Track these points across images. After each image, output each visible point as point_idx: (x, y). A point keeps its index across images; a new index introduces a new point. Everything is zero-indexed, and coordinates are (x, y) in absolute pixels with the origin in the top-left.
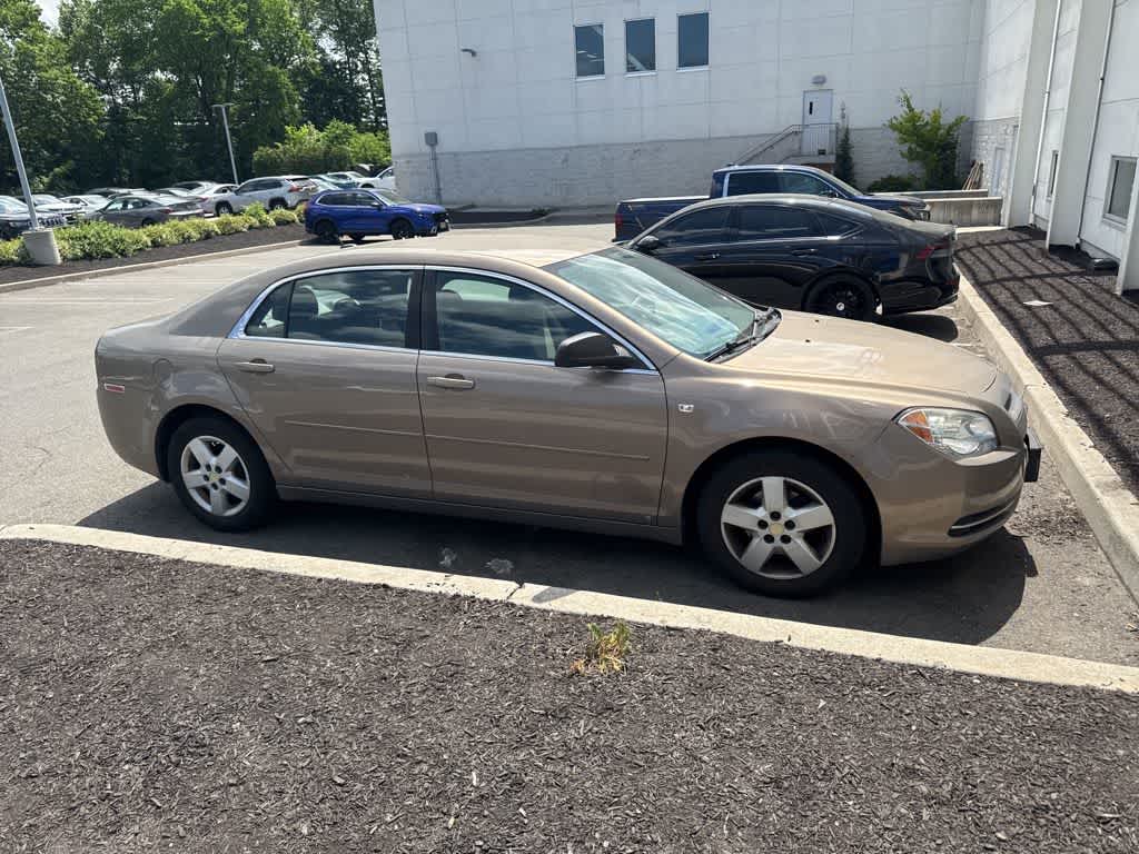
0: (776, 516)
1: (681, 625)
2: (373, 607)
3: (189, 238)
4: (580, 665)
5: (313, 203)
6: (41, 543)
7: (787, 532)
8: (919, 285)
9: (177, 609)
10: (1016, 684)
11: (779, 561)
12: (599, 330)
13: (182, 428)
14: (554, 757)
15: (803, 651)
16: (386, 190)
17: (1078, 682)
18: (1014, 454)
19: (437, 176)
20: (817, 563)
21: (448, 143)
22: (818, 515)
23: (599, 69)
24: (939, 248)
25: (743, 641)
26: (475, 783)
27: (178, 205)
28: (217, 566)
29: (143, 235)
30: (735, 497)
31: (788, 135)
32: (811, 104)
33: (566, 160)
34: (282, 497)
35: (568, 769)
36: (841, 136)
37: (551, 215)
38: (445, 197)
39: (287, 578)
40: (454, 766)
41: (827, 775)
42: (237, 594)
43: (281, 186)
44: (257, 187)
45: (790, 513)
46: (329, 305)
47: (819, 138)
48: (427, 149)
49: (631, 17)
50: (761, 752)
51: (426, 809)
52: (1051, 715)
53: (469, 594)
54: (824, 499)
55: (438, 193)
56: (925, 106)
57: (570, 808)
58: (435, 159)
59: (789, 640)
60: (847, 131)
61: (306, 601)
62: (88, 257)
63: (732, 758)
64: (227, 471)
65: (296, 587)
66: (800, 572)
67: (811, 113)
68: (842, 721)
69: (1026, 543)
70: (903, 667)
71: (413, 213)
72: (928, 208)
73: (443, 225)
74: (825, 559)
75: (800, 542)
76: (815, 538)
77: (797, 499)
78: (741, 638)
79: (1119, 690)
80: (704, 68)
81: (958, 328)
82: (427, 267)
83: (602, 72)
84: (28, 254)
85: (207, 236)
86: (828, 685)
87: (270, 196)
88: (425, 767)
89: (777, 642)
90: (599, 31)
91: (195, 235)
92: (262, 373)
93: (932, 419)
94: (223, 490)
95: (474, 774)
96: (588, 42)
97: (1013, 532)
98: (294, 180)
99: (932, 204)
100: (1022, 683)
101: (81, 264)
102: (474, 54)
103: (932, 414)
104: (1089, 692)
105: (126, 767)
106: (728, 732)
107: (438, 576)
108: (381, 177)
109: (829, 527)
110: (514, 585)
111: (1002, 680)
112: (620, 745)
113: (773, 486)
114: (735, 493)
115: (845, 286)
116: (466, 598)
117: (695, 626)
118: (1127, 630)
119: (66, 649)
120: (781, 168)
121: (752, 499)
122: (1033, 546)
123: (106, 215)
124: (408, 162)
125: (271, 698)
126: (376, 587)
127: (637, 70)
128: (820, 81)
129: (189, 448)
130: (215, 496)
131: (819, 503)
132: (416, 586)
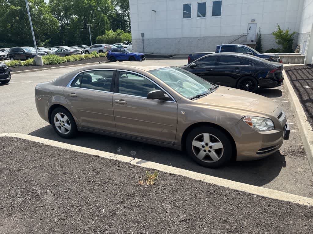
0: (207, 144)
1: (174, 173)
2: (93, 162)
3: (77, 60)
4: (142, 182)
5: (110, 51)
6: (17, 138)
7: (210, 149)
8: (272, 80)
9: (44, 158)
10: (267, 199)
11: (208, 157)
12: (160, 89)
13: (55, 110)
14: (126, 207)
15: (207, 183)
16: (129, 49)
17: (286, 200)
18: (279, 131)
19: (144, 45)
20: (219, 159)
22: (219, 145)
24: (277, 70)
25: (190, 179)
26: (103, 212)
27: (75, 51)
28: (58, 147)
29: (65, 59)
30: (196, 138)
31: (243, 36)
32: (250, 27)
33: (179, 41)
34: (79, 130)
35: (129, 211)
36: (258, 37)
37: (173, 57)
38: (145, 51)
39: (74, 152)
40: (99, 207)
41: (201, 220)
42: (60, 155)
43: (102, 46)
44: (96, 47)
45: (211, 144)
46: (96, 79)
47: (252, 37)
48: (141, 38)
49: (199, 2)
50: (184, 211)
51: (89, 218)
52: (274, 209)
53: (120, 160)
54: (221, 140)
55: (144, 50)
56: (284, 29)
57: (126, 222)
58: (143, 40)
59: (204, 180)
60: (260, 35)
61: (76, 159)
62: (50, 64)
63: (175, 212)
64: (65, 122)
65: (75, 154)
66: (213, 161)
67: (250, 29)
68: (211, 205)
69: (285, 157)
70: (235, 191)
71: (135, 55)
72: (279, 58)
73: (143, 59)
75: (214, 153)
76: (218, 151)
77: (213, 140)
78: (190, 178)
79: (298, 203)
80: (219, 16)
81: (283, 93)
82: (117, 70)
83: (190, 17)
84: (35, 63)
85: (81, 59)
86: (211, 194)
87: (99, 49)
88: (92, 206)
89: (200, 180)
90: (190, 5)
91: (78, 59)
92: (74, 97)
93: (253, 119)
94: (64, 127)
95: (104, 210)
96: (187, 9)
97: (282, 154)
98: (105, 45)
99: (280, 57)
100: (269, 198)
101: (48, 66)
102: (155, 12)
103: (253, 118)
104: (288, 203)
105: (18, 199)
106: (177, 205)
107: (113, 155)
108: (129, 45)
109: (222, 149)
110: (132, 158)
111: (263, 197)
112: (146, 206)
113: (206, 136)
114: (195, 138)
115: (249, 80)
116: (119, 161)
117: (178, 174)
118: (309, 186)
119: (13, 167)
120: (238, 45)
121: (201, 139)
122: (287, 159)
123: (56, 53)
124: (136, 41)
125: (59, 184)
126: (96, 156)
127: (200, 17)
128: (253, 21)
129: (56, 116)
130: (62, 129)
131: (219, 142)
132: (106, 157)
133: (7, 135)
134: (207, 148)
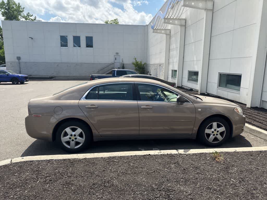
0: (215, 130)
4: (217, 160)
11: (216, 139)
19: (20, 68)
20: (222, 139)
21: (22, 60)
23: (66, 46)
31: (111, 64)
32: (116, 58)
33: (58, 66)
36: (122, 65)
37: (55, 78)
45: (218, 129)
47: (118, 65)
48: (17, 61)
49: (75, 35)
55: (20, 72)
56: (139, 60)
58: (19, 63)
66: (219, 141)
67: (116, 60)
73: (27, 80)
74: (224, 137)
75: (219, 135)
76: (222, 134)
80: (92, 48)
82: (135, 83)
83: (67, 46)
90: (66, 37)
92: (94, 108)
93: (238, 109)
102: (32, 39)
109: (224, 131)
110: (176, 150)
113: (215, 124)
114: (208, 127)
127: (76, 47)
128: (117, 53)
129: (65, 130)
130: (73, 143)
131: (223, 126)
132: (156, 154)
133: (11, 161)
134: (215, 133)
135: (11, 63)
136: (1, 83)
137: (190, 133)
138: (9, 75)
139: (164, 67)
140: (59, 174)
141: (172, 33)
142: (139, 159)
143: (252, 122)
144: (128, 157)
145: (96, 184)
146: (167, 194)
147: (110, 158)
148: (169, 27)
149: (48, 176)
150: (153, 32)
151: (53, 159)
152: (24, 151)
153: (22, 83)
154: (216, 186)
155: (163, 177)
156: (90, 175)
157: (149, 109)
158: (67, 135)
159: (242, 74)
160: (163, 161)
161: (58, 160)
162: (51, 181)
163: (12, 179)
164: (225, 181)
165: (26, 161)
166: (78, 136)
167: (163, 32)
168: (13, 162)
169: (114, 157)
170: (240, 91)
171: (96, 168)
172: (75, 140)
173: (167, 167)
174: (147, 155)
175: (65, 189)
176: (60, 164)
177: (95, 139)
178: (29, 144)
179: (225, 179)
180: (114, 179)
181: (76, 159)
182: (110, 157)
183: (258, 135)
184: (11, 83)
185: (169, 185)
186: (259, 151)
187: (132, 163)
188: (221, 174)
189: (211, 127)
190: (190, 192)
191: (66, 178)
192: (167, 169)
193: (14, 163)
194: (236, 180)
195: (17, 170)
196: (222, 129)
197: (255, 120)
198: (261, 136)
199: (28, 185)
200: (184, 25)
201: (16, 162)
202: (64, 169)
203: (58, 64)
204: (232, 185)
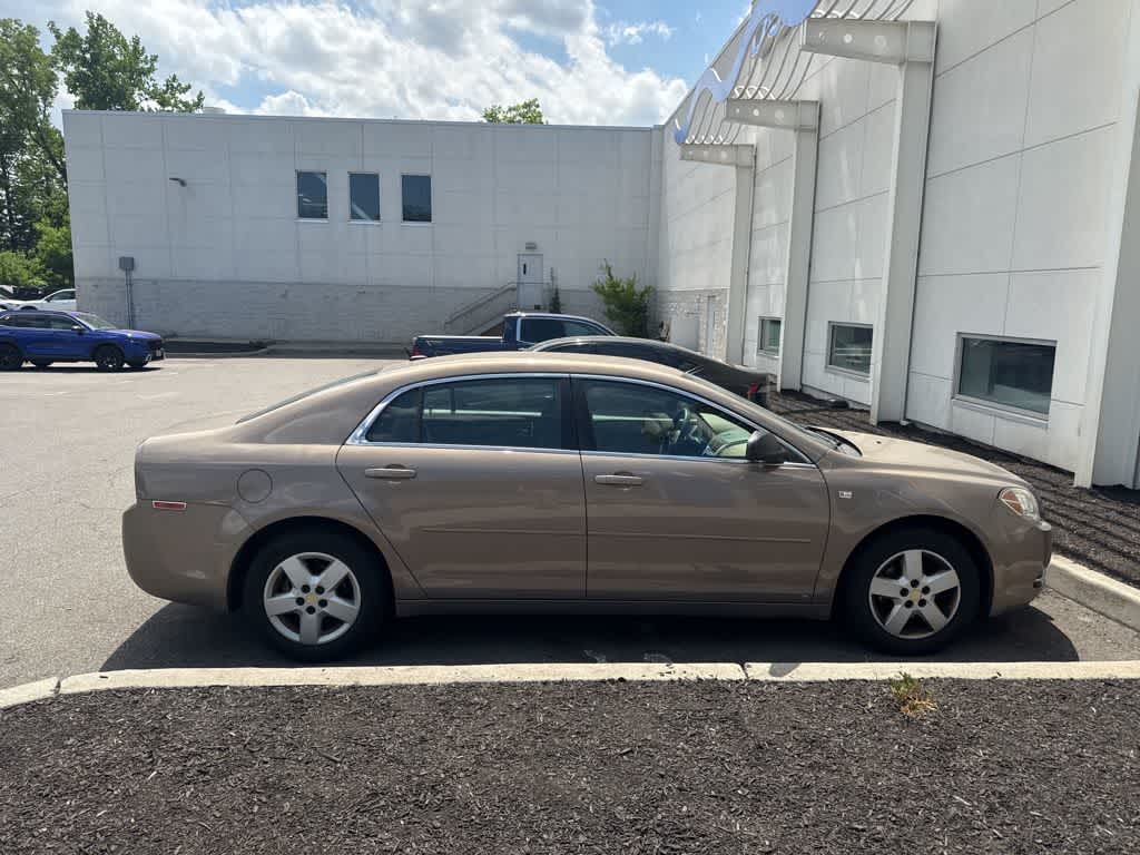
0: (915, 583)
4: (906, 711)
7: (923, 597)
11: (917, 622)
15: (1017, 681)
19: (132, 304)
20: (945, 621)
21: (144, 270)
23: (321, 213)
24: (761, 385)
30: (882, 570)
31: (508, 290)
32: (525, 266)
33: (284, 296)
36: (552, 295)
37: (270, 347)
45: (926, 580)
47: (534, 294)
48: (121, 274)
49: (355, 170)
54: (952, 565)
55: (132, 320)
56: (622, 275)
58: (130, 284)
59: (999, 675)
60: (557, 290)
64: (330, 591)
66: (933, 630)
67: (525, 273)
71: (123, 339)
73: (158, 353)
74: (951, 617)
75: (932, 604)
76: (943, 600)
77: (930, 567)
80: (426, 224)
83: (325, 216)
89: (994, 678)
90: (322, 177)
92: (399, 479)
93: (1018, 496)
94: (321, 614)
102: (183, 183)
103: (1016, 492)
108: (48, 300)
109: (955, 588)
110: (737, 666)
113: (913, 558)
114: (881, 567)
124: (96, 286)
127: (359, 218)
128: (531, 247)
129: (281, 568)
130: (310, 622)
131: (948, 569)
132: (649, 677)
133: (58, 686)
134: (915, 595)
135: (97, 282)
136: (55, 365)
137: (805, 591)
138: (88, 332)
139: (727, 306)
140: (239, 746)
141: (764, 160)
142: (573, 698)
143: (1091, 555)
144: (529, 688)
145: (382, 794)
146: (673, 849)
147: (453, 688)
148: (753, 135)
149: (195, 755)
150: (682, 158)
151: (226, 686)
152: (116, 647)
153: (138, 366)
154: (883, 824)
155: (662, 776)
156: (362, 753)
157: (628, 486)
158: (290, 586)
159: (1056, 342)
160: (675, 711)
161: (243, 691)
162: (205, 773)
163: (51, 761)
164: (927, 803)
165: (114, 690)
166: (333, 593)
167: (724, 155)
168: (63, 691)
169: (472, 687)
170: (1047, 413)
171: (392, 730)
172: (319, 609)
173: (689, 733)
174: (612, 681)
175: (256, 808)
176: (250, 705)
177: (402, 608)
178: (138, 621)
179: (928, 795)
180: (461, 774)
181: (316, 686)
182: (457, 683)
183: (1110, 612)
184: (94, 365)
185: (685, 809)
186: (1102, 681)
187: (544, 711)
188: (916, 772)
189: (896, 571)
190: (767, 843)
191: (266, 763)
192: (687, 742)
193: (67, 696)
194: (976, 803)
195: (74, 723)
196: (947, 580)
197: (1105, 545)
198: (1123, 613)
199: (110, 787)
200: (813, 126)
201: (76, 690)
202: (261, 726)
203: (286, 287)
204: (954, 819)
